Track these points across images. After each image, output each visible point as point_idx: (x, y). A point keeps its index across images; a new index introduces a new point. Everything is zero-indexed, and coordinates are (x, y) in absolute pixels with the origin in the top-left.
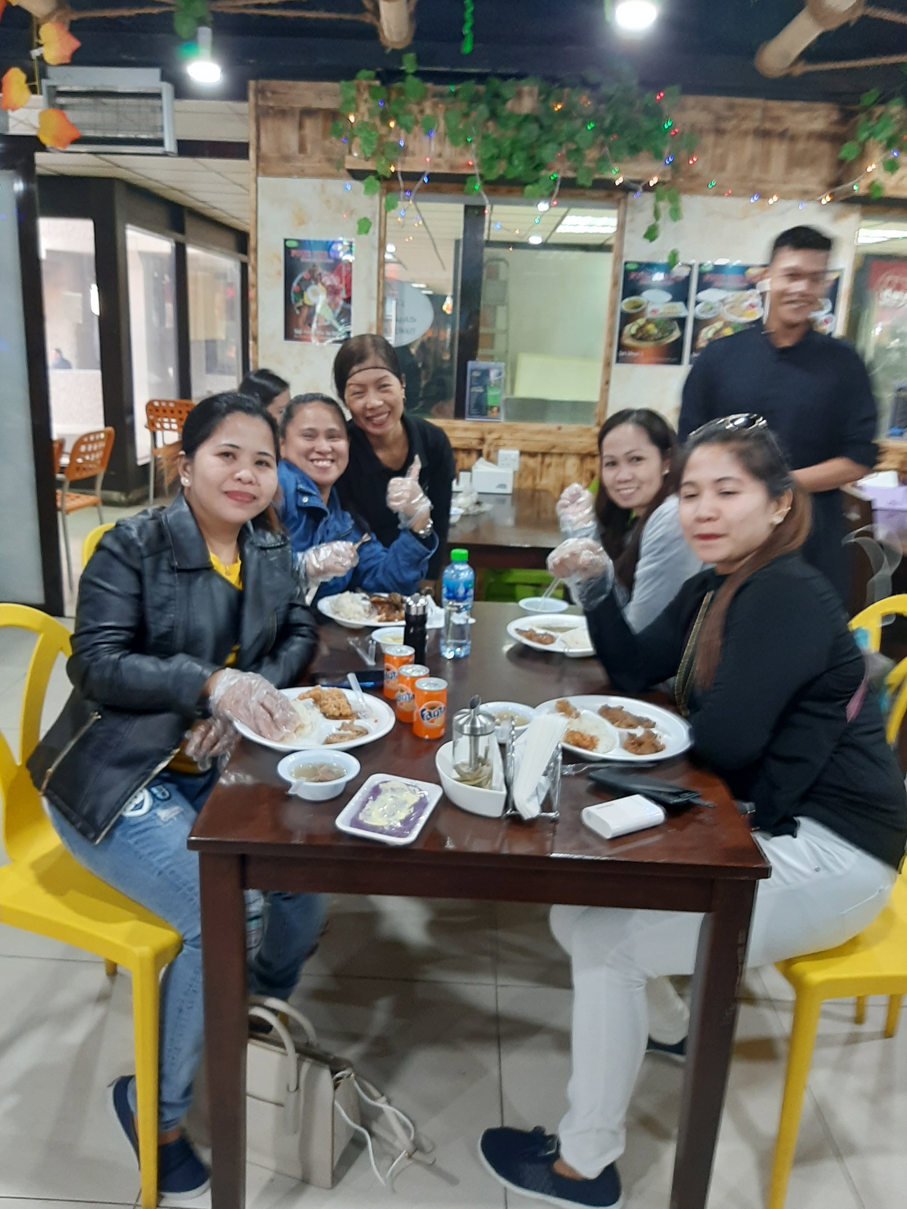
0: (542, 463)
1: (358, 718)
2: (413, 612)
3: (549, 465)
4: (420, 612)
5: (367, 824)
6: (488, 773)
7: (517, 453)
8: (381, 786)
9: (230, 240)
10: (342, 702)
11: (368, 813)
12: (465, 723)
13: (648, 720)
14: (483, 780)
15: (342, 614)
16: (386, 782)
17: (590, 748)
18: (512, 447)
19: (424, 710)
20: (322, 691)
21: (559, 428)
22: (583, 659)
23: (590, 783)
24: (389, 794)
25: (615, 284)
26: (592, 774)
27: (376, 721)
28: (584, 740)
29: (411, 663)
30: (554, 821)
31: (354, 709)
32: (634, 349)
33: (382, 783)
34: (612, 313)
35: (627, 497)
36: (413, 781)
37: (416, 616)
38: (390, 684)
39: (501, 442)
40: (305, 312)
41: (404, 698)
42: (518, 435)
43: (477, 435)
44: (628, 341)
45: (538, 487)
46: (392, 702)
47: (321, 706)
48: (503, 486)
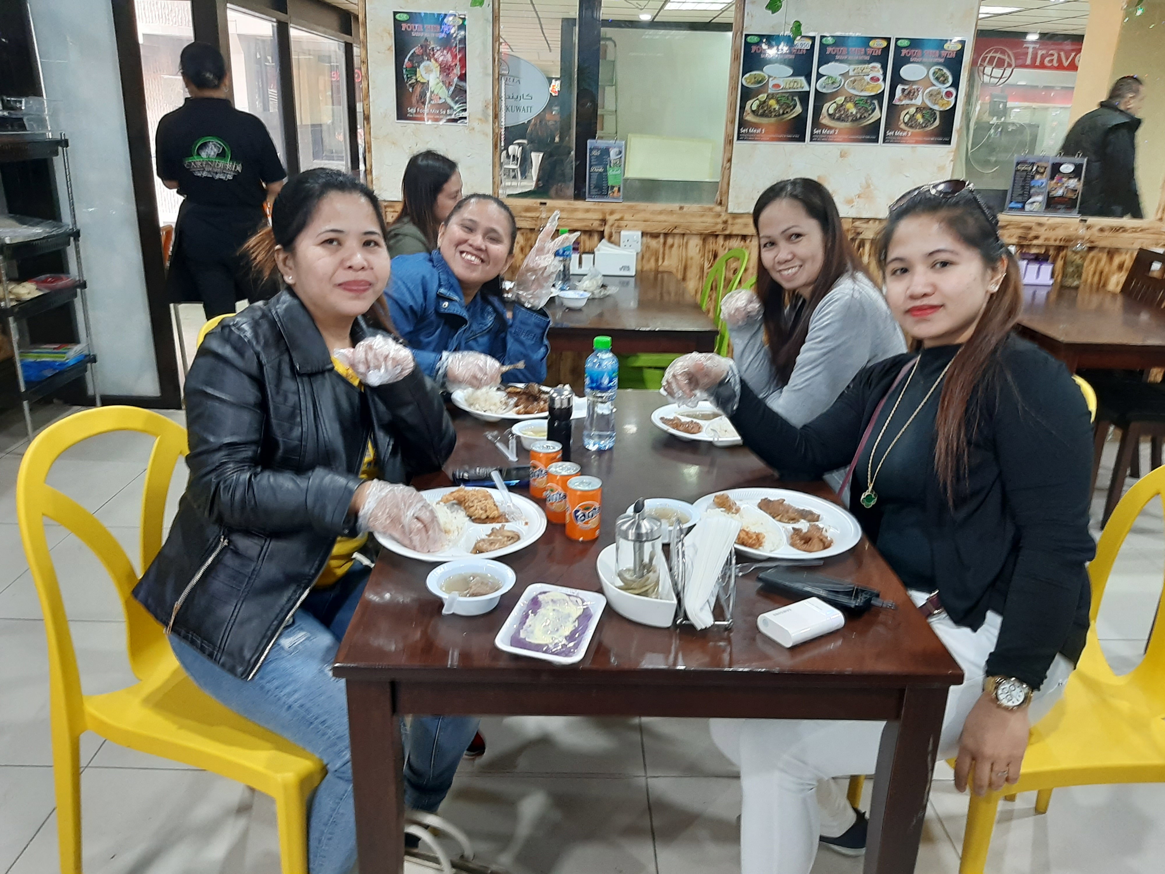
0: (665, 243)
1: (507, 521)
2: (557, 405)
3: (672, 246)
4: (565, 405)
5: (530, 643)
6: (655, 580)
7: (640, 233)
8: (541, 597)
9: (333, 20)
10: (489, 504)
11: (529, 629)
12: (629, 528)
13: (811, 513)
14: (650, 588)
15: (477, 406)
16: (545, 593)
17: (756, 547)
18: (634, 228)
19: (577, 511)
20: (465, 492)
21: (681, 208)
22: (731, 448)
23: (760, 584)
24: (550, 607)
25: (736, 58)
26: (761, 575)
27: (526, 523)
28: (750, 538)
29: (558, 461)
30: (727, 629)
31: (501, 511)
32: (756, 126)
33: (541, 593)
34: (734, 88)
35: (790, 279)
36: (574, 590)
37: (560, 409)
38: (538, 482)
39: (623, 223)
40: (418, 89)
41: (554, 497)
42: (638, 216)
43: (599, 216)
44: (749, 117)
45: (660, 269)
46: (541, 502)
47: (465, 508)
48: (627, 268)
